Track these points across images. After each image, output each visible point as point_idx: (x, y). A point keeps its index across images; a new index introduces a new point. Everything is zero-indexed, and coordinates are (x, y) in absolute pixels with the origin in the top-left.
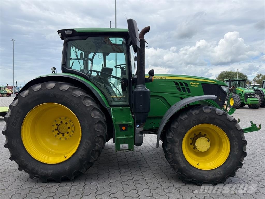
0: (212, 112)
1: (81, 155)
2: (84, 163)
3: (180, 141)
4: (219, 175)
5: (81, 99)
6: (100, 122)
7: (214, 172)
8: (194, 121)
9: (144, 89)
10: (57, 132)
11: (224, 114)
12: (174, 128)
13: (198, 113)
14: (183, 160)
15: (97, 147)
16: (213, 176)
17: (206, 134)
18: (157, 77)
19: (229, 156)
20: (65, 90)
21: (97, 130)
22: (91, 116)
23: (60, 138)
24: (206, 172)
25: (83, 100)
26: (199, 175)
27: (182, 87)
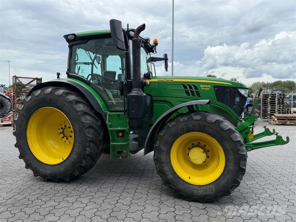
0: (203, 119)
1: (73, 158)
2: (76, 166)
3: (167, 151)
4: (211, 192)
5: (73, 103)
6: (90, 127)
7: (206, 187)
8: (182, 129)
9: (140, 93)
10: (62, 135)
11: (217, 122)
12: (162, 136)
13: (186, 120)
14: (170, 171)
15: (87, 151)
16: (203, 192)
17: (206, 145)
18: (164, 79)
19: (224, 171)
20: (59, 94)
21: (87, 135)
22: (81, 120)
23: (65, 142)
24: (196, 187)
25: (75, 105)
26: (188, 189)
27: (191, 91)
